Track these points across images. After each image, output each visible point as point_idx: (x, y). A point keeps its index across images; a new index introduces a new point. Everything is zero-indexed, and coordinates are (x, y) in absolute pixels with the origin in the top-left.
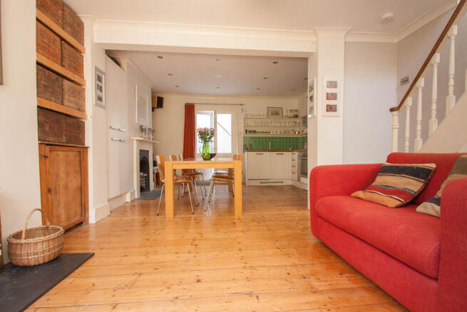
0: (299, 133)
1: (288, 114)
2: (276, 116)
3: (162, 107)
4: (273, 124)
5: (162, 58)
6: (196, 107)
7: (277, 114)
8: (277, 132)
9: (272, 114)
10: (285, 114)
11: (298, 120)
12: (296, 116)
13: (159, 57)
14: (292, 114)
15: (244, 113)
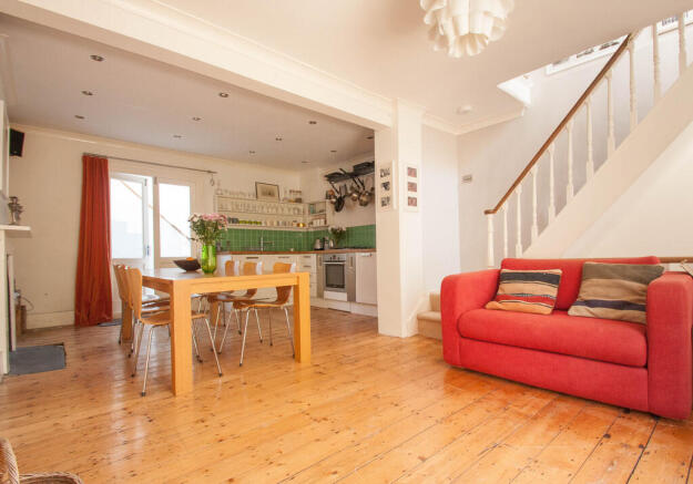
0: (304, 225)
1: (288, 196)
2: (269, 198)
3: (20, 154)
4: (265, 210)
5: (100, 59)
6: (111, 165)
7: (270, 194)
8: (272, 224)
9: (264, 194)
10: (282, 196)
11: (300, 206)
12: (299, 201)
13: (94, 57)
14: (293, 197)
15: (216, 186)
